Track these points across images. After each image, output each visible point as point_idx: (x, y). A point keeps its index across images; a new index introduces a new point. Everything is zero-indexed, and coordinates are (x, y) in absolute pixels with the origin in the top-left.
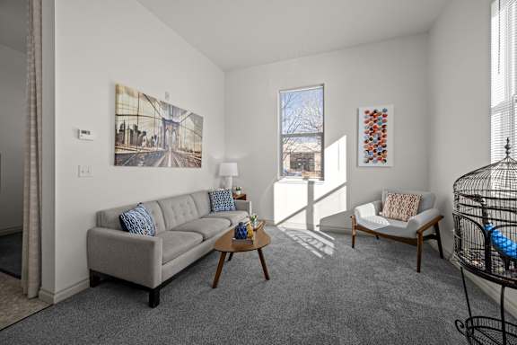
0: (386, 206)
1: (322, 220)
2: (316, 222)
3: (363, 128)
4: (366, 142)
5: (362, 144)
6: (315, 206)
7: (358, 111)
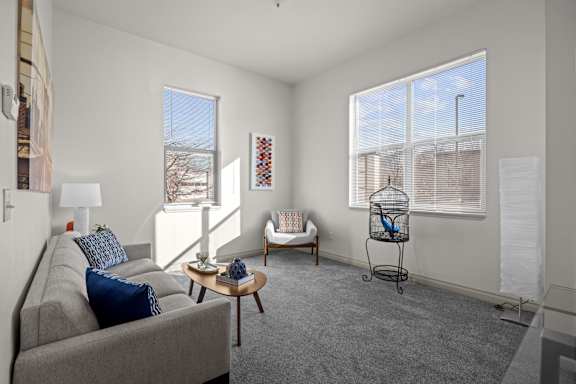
0: (282, 222)
1: (219, 251)
2: (212, 253)
3: (255, 153)
4: (258, 166)
5: (254, 168)
6: (211, 236)
7: (250, 135)
